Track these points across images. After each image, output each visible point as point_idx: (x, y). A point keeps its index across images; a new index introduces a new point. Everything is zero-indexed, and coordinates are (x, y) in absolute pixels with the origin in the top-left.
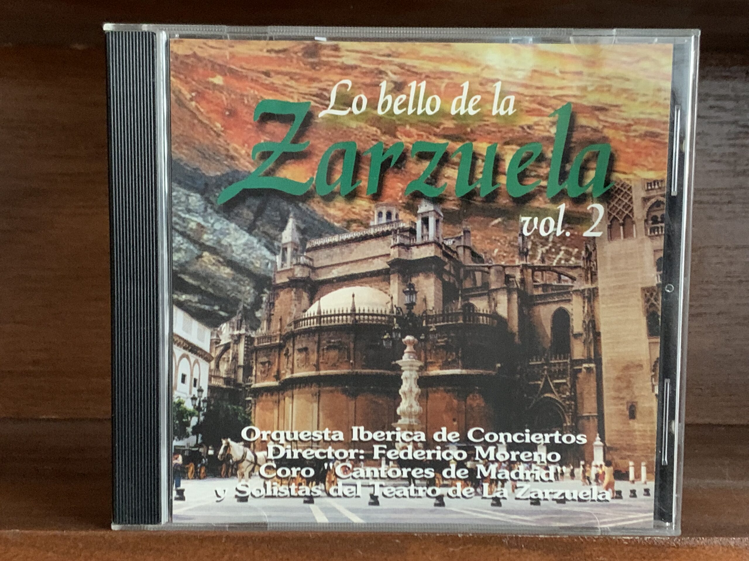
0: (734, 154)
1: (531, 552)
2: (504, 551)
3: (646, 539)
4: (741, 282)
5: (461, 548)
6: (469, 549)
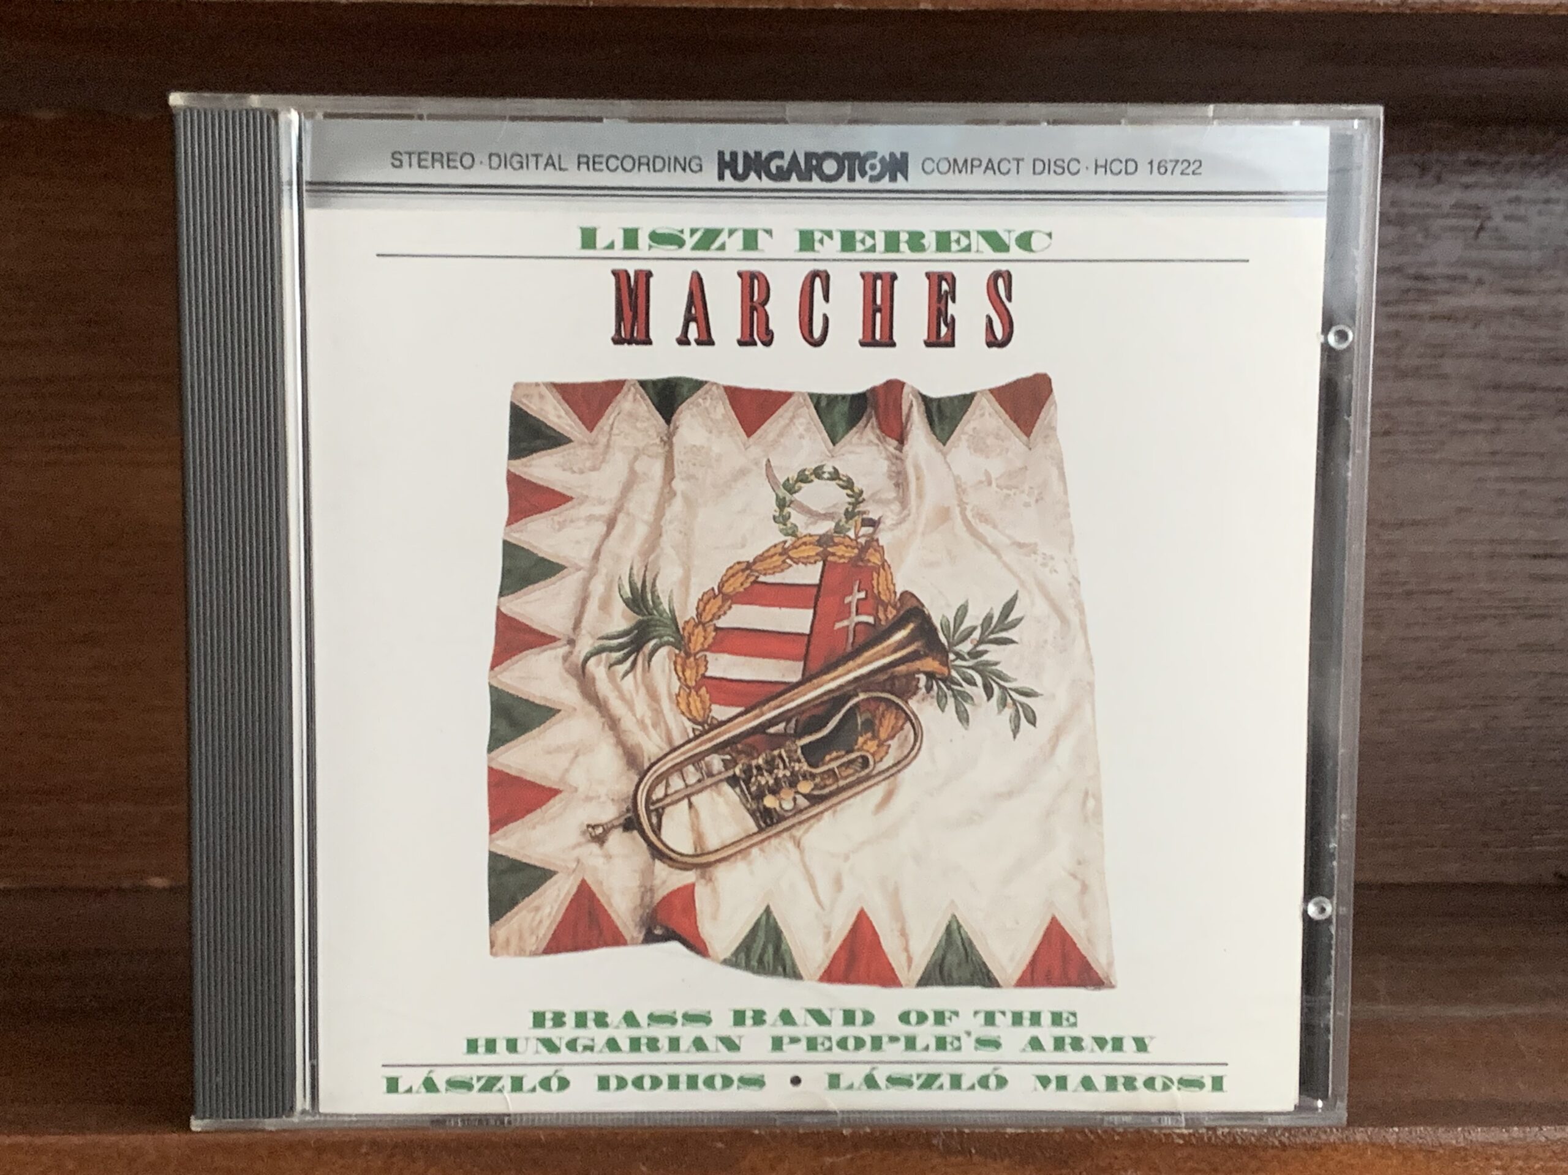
0: (1397, 334)
1: (989, 1160)
2: (936, 1161)
3: (1219, 1132)
4: (1409, 594)
5: (849, 1156)
6: (862, 1157)
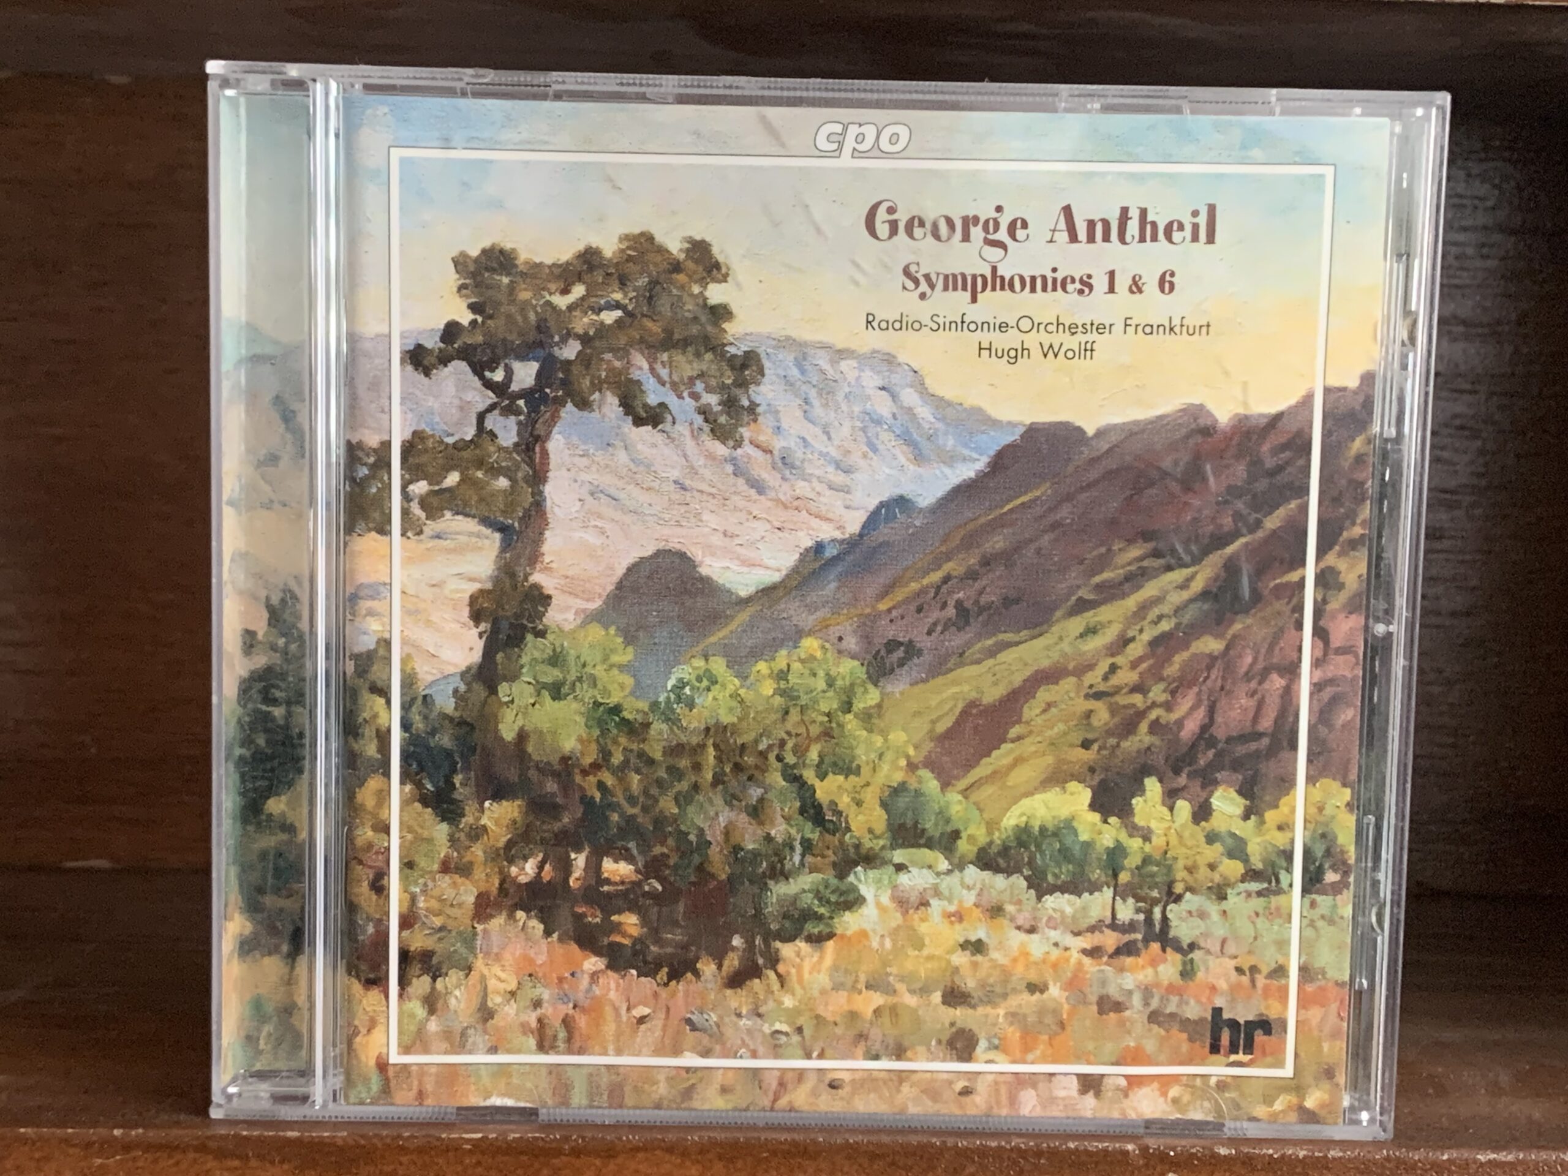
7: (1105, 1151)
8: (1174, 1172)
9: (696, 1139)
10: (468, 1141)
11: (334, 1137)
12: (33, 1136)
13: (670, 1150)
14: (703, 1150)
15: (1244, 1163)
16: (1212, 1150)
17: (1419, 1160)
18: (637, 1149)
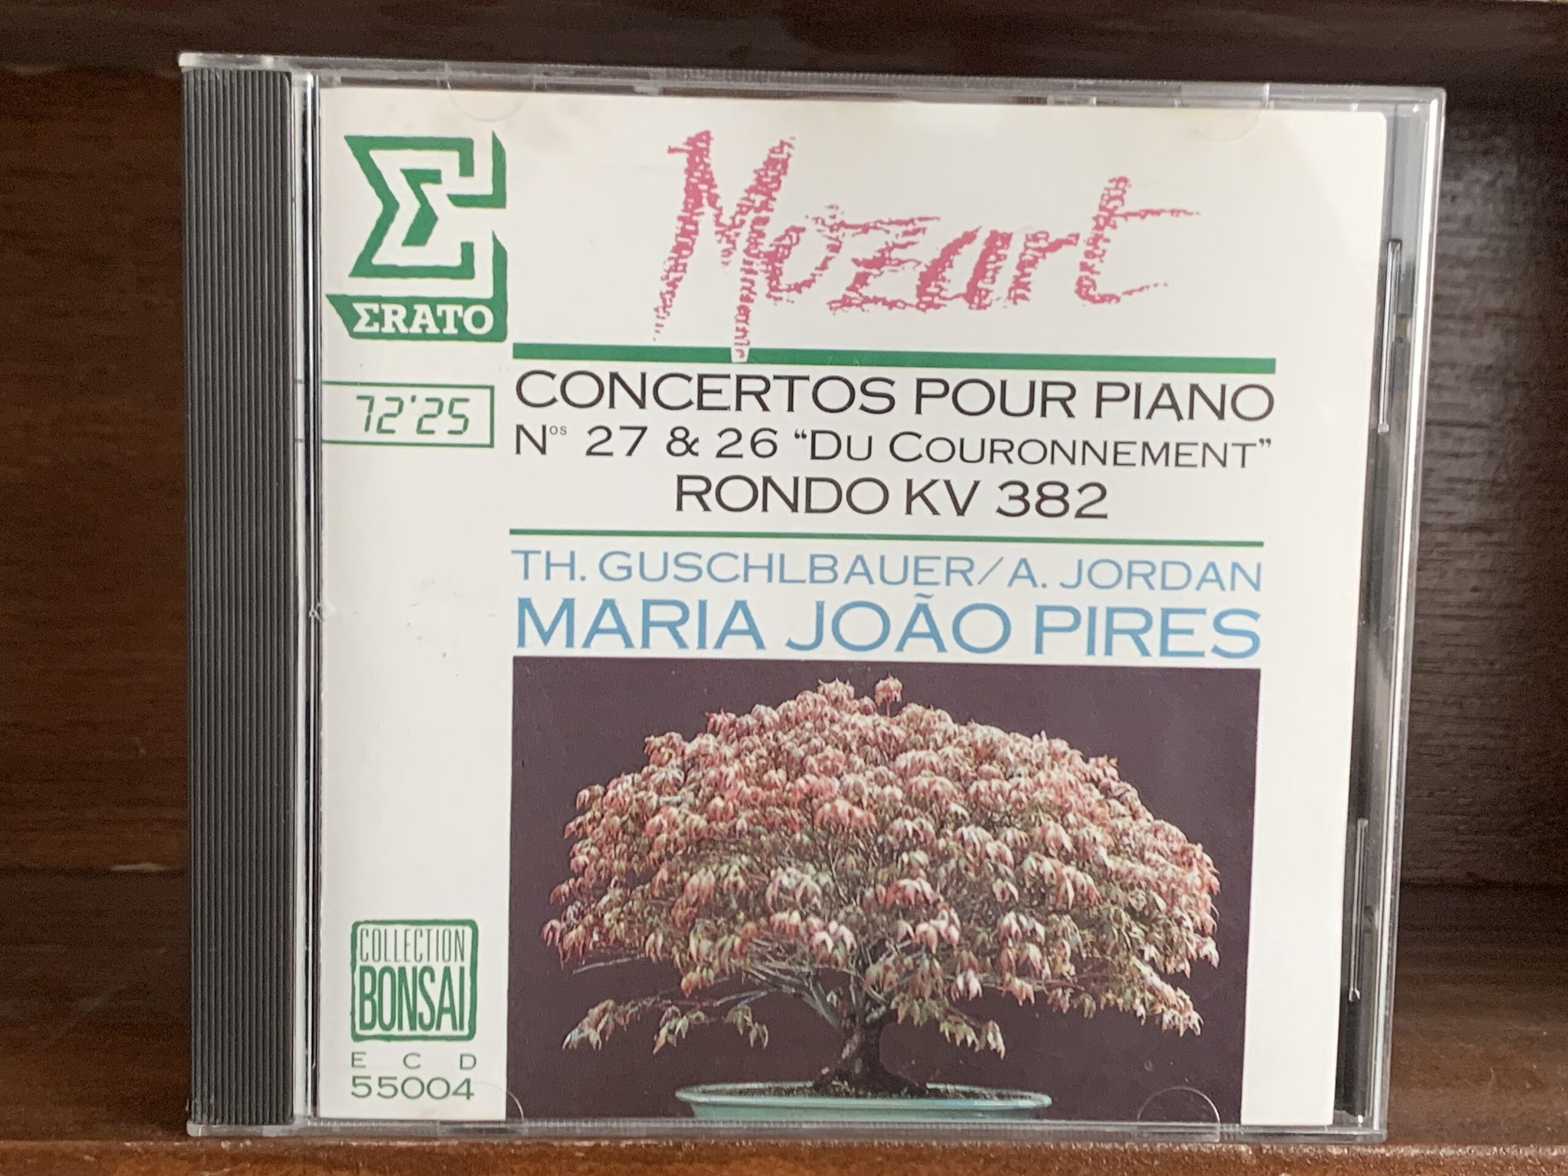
7: (1219, 1151)
8: (1288, 1172)
9: (809, 1143)
10: (580, 1149)
11: (446, 1146)
12: (140, 1150)
13: (782, 1154)
14: (817, 1154)
15: (1356, 1162)
16: (1325, 1151)
17: (1530, 1157)
18: (752, 1155)
